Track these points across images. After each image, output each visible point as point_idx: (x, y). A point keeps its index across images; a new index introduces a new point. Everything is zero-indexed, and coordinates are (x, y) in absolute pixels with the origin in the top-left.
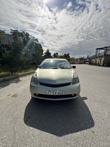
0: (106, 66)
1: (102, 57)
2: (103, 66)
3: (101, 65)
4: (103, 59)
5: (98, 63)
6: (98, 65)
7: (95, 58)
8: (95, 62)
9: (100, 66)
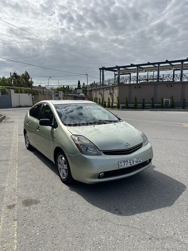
0: (123, 108)
1: (114, 88)
2: (118, 107)
3: (115, 107)
4: (116, 91)
5: (109, 103)
6: (109, 107)
7: (99, 89)
8: (101, 98)
9: (113, 107)
